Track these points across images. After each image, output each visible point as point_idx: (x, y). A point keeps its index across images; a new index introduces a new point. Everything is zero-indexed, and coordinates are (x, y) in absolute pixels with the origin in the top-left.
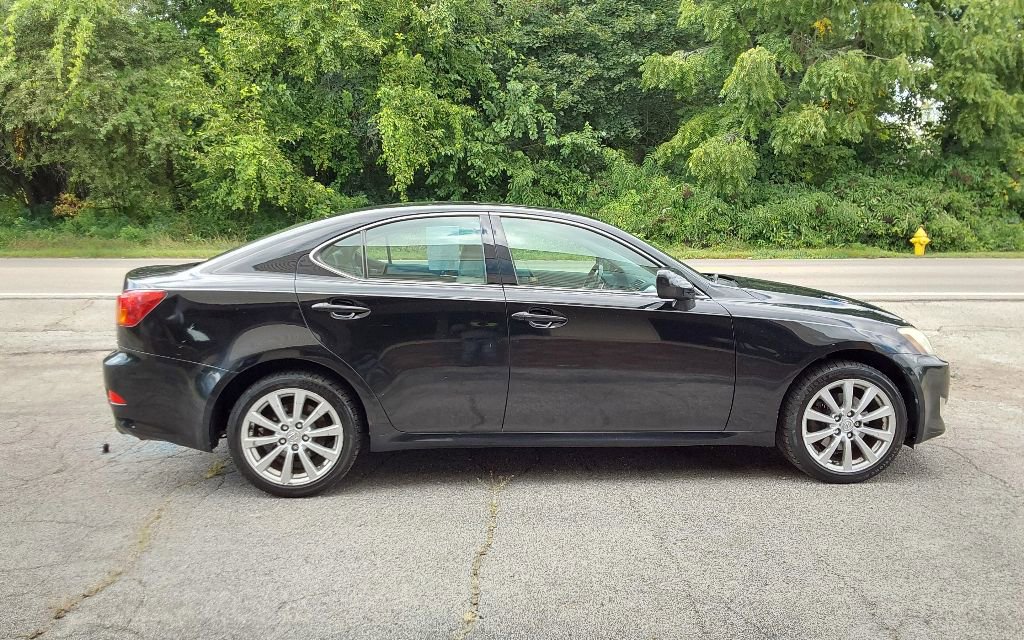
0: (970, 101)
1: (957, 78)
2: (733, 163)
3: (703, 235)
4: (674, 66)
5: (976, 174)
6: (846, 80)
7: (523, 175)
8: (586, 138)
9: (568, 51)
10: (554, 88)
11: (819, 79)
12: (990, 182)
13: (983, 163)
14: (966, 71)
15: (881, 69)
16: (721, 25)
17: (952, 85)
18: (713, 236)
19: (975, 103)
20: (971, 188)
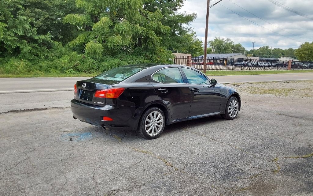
0: (150, 38)
1: (147, 32)
2: (99, 49)
3: (89, 70)
4: (77, 18)
5: (150, 56)
6: (127, 30)
7: (26, 48)
8: (47, 37)
9: (36, 8)
10: (34, 20)
11: (119, 28)
12: (153, 58)
13: (151, 53)
14: (149, 30)
15: (133, 27)
16: (91, 8)
17: (146, 33)
18: (92, 70)
19: (151, 38)
20: (149, 59)
